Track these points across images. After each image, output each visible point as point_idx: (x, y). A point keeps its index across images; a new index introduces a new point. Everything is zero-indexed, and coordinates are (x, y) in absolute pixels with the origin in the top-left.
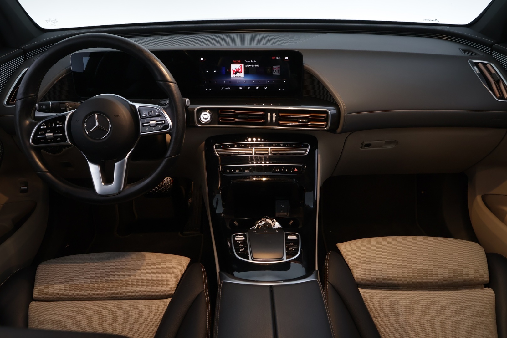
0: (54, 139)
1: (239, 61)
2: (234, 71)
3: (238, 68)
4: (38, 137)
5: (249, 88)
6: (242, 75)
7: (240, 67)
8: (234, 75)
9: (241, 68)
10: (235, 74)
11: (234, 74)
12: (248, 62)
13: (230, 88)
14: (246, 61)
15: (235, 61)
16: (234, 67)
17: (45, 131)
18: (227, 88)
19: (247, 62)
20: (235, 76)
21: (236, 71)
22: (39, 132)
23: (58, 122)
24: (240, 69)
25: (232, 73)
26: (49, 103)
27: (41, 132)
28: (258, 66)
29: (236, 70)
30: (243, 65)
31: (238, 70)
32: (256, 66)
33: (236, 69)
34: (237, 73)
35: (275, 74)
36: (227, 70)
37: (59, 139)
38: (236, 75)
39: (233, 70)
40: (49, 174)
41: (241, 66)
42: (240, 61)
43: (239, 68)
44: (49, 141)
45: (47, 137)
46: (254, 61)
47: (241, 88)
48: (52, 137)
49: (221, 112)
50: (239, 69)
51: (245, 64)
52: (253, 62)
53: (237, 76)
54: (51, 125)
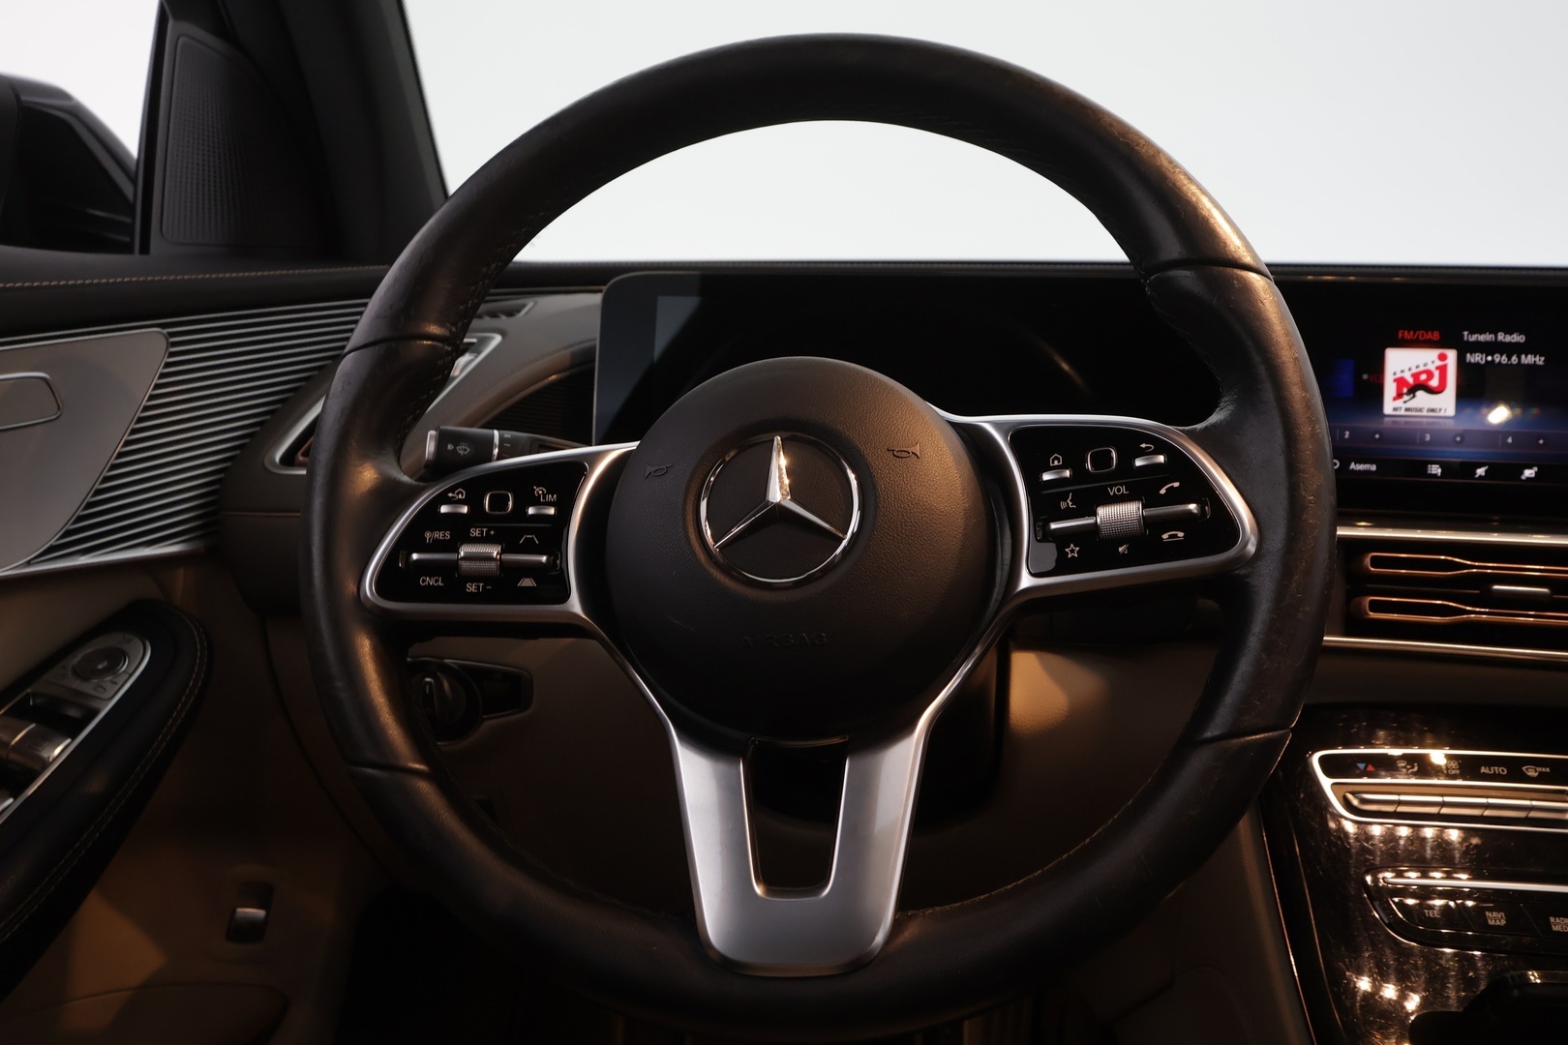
0: (502, 584)
1: (1429, 336)
2: (1400, 382)
3: (1422, 368)
4: (415, 556)
5: (1481, 471)
6: (1445, 403)
7: (1439, 363)
8: (1399, 403)
9: (1443, 370)
10: (1406, 398)
11: (1399, 395)
12: (1482, 338)
13: (1374, 468)
14: (1472, 333)
15: (1409, 335)
16: (1400, 362)
17: (460, 527)
18: (1361, 467)
19: (1473, 338)
20: (1407, 410)
21: (1411, 380)
22: (428, 535)
23: (539, 491)
24: (1437, 374)
25: (1390, 389)
26: (492, 437)
27: (439, 535)
28: (1540, 360)
29: (1416, 376)
30: (1452, 355)
31: (1423, 377)
32: (1528, 359)
33: (1414, 371)
34: (1420, 394)
36: (1365, 377)
37: (527, 582)
38: (1412, 404)
39: (1399, 375)
40: (424, 787)
41: (1442, 357)
42: (1436, 336)
43: (1432, 367)
44: (471, 588)
45: (464, 565)
46: (1517, 338)
47: (1436, 470)
48: (493, 565)
49: (1375, 562)
50: (1430, 375)
51: (1463, 350)
52: (1508, 339)
53: (1417, 410)
54: (498, 502)
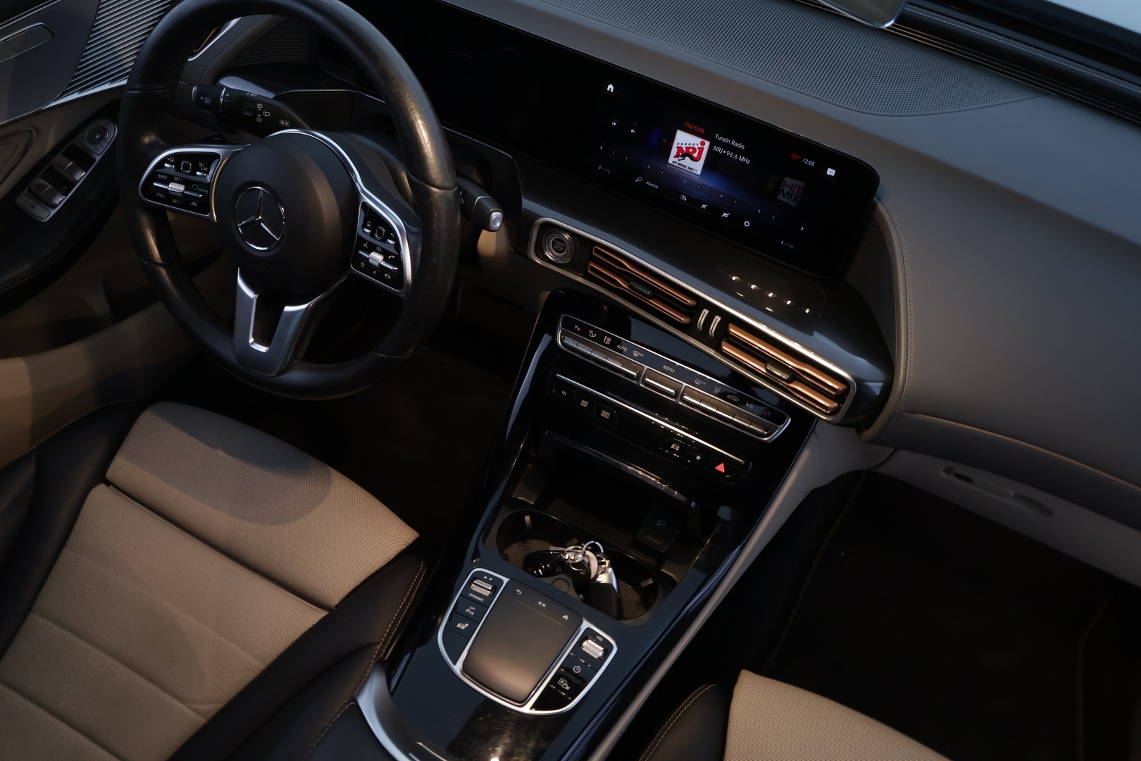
0: (183, 200)
1: (699, 130)
2: (680, 149)
3: (691, 146)
4: (155, 184)
5: (704, 206)
6: (698, 167)
7: (700, 146)
8: (676, 160)
9: (701, 150)
10: (680, 158)
11: (677, 156)
12: (724, 140)
13: (657, 187)
14: (720, 136)
15: (690, 126)
16: (683, 139)
17: (170, 179)
18: (651, 185)
19: (720, 139)
20: (679, 164)
21: (685, 150)
22: (159, 176)
23: (201, 165)
24: (698, 150)
25: (674, 151)
27: (163, 177)
28: (748, 162)
29: (688, 148)
30: (707, 144)
31: (691, 150)
32: (742, 159)
33: (687, 145)
34: (687, 158)
35: (785, 200)
36: (664, 140)
37: (194, 204)
38: (682, 162)
39: (680, 145)
41: (703, 143)
42: (702, 131)
43: (696, 147)
44: (174, 201)
45: (172, 191)
46: (740, 146)
47: (684, 198)
48: (181, 194)
49: (597, 251)
50: (694, 150)
51: (714, 143)
52: (736, 145)
53: (683, 166)
54: (186, 167)
